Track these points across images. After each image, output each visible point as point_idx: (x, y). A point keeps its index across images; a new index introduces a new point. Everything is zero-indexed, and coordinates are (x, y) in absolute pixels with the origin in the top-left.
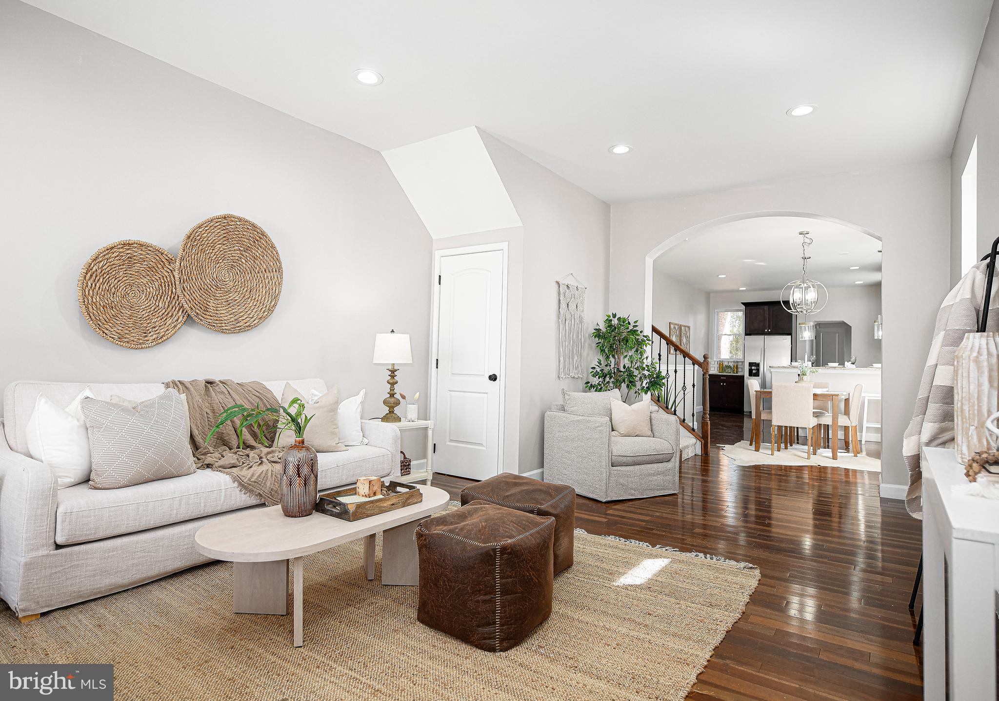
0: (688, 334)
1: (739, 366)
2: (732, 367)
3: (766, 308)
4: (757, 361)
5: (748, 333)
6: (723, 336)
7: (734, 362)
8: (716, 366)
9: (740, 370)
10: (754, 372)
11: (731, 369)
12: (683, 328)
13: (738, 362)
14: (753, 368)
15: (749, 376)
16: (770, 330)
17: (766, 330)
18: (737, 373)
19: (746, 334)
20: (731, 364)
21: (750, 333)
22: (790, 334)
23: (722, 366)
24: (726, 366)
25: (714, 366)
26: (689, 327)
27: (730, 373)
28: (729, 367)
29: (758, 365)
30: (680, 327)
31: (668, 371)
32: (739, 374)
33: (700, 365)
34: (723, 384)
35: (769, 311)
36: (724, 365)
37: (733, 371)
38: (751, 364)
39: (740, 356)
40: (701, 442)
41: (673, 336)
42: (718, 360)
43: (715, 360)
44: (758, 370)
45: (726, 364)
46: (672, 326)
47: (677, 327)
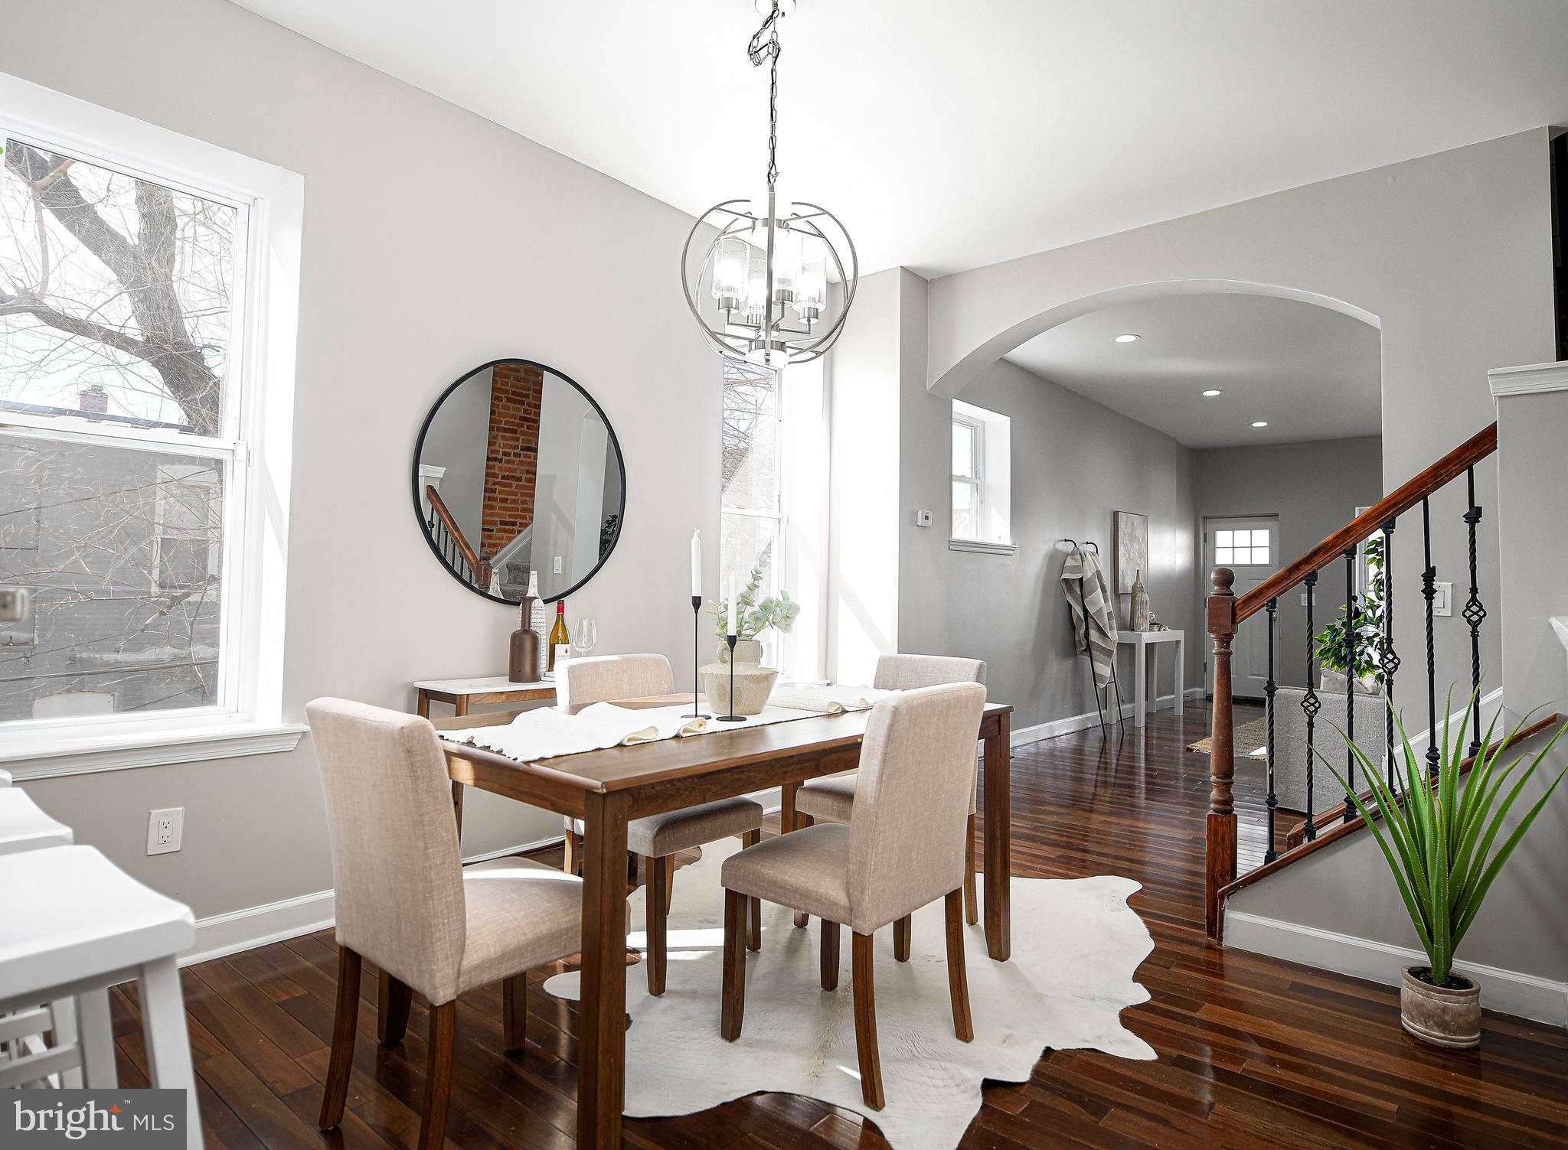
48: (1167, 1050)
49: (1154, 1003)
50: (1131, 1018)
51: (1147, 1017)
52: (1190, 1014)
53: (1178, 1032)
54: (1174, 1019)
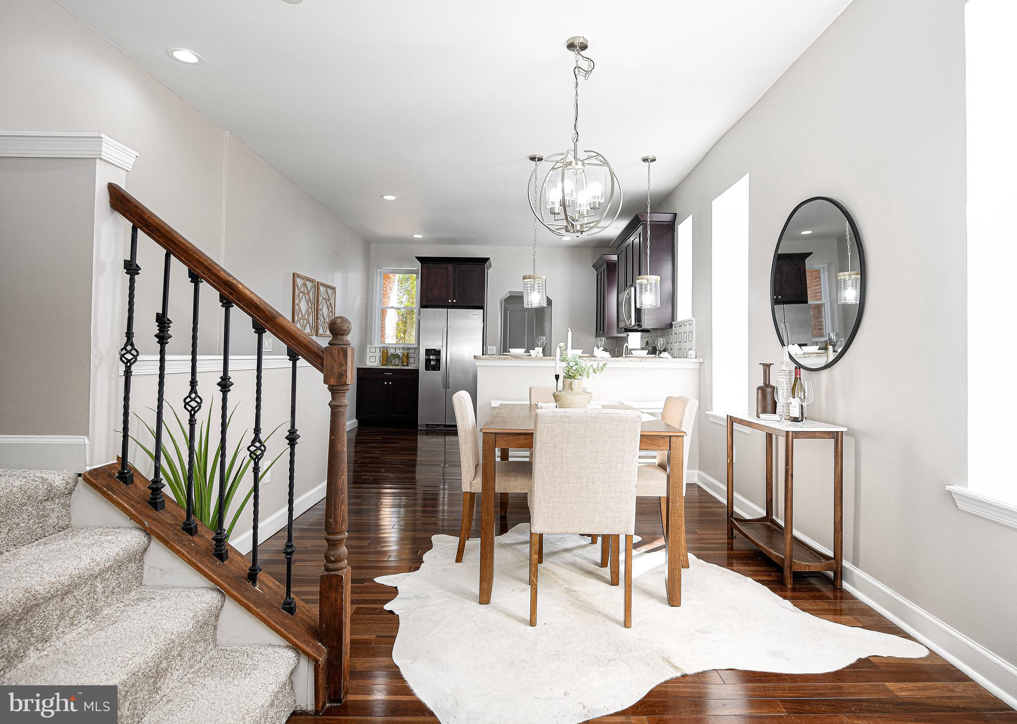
0: (332, 301)
1: (410, 355)
2: (401, 355)
3: (450, 267)
4: (437, 348)
5: (425, 304)
6: (389, 309)
7: (403, 348)
8: (378, 355)
9: (412, 360)
10: (432, 363)
11: (399, 359)
12: (322, 289)
13: (409, 349)
14: (431, 357)
15: (426, 370)
16: (455, 301)
17: (450, 301)
18: (407, 365)
19: (423, 306)
20: (399, 352)
21: (428, 304)
22: (481, 307)
23: (386, 356)
24: (392, 355)
25: (374, 354)
26: (333, 289)
27: (398, 365)
28: (397, 356)
29: (437, 353)
30: (317, 286)
31: (193, 383)
32: (411, 367)
33: (317, 358)
34: (388, 383)
35: (454, 272)
36: (389, 354)
37: (402, 362)
38: (428, 352)
39: (411, 340)
40: (316, 661)
41: (300, 301)
42: (382, 345)
43: (376, 345)
44: (438, 361)
45: (392, 351)
46: (299, 282)
47: (309, 285)
48: (371, 584)
49: (380, 606)
50: (393, 592)
51: (383, 597)
52: (360, 606)
53: (365, 593)
54: (368, 600)
